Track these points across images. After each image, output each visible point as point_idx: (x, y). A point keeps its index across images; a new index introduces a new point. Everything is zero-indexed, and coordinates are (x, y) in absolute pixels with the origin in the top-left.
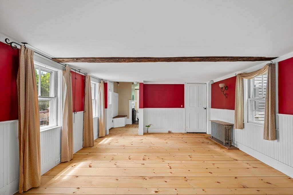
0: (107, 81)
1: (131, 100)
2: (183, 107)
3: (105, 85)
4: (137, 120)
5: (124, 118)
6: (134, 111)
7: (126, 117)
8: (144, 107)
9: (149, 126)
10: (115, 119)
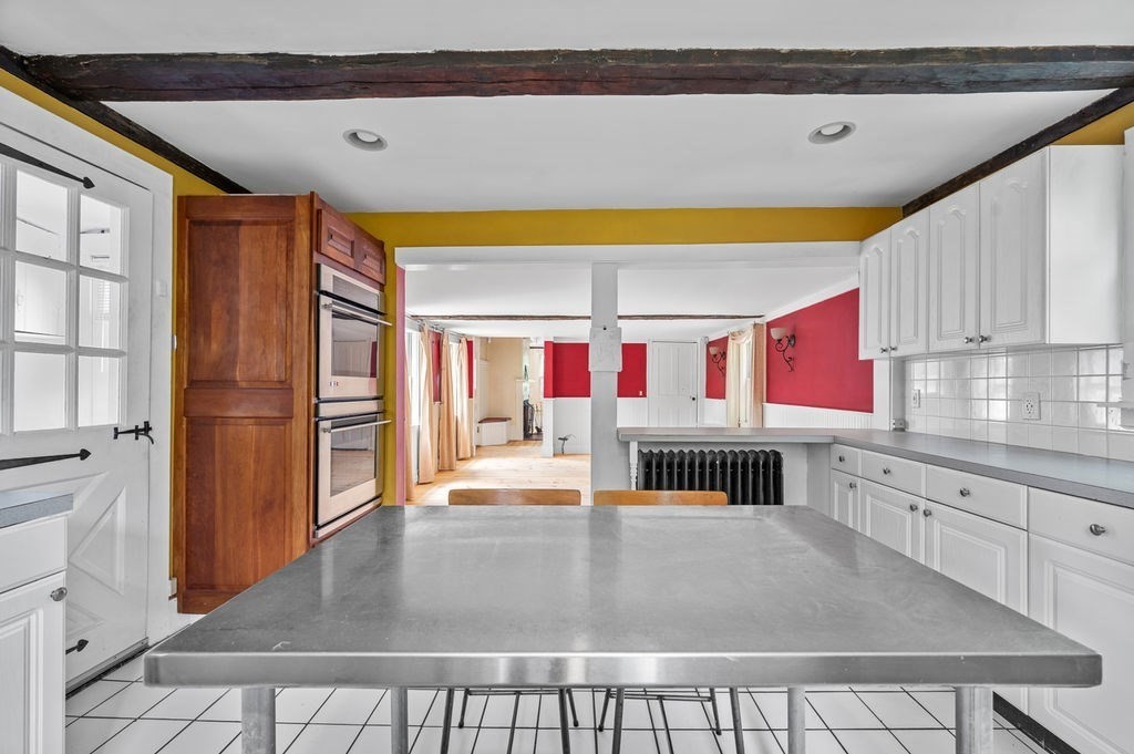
0: (471, 336)
1: (520, 378)
2: (644, 395)
3: (470, 344)
4: (535, 431)
5: (504, 423)
6: (527, 408)
7: (508, 422)
8: (554, 396)
9: (565, 439)
10: (484, 424)
